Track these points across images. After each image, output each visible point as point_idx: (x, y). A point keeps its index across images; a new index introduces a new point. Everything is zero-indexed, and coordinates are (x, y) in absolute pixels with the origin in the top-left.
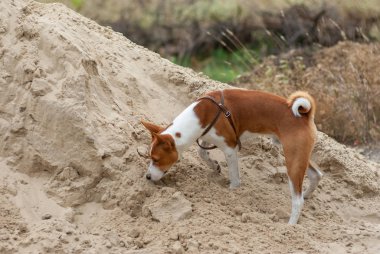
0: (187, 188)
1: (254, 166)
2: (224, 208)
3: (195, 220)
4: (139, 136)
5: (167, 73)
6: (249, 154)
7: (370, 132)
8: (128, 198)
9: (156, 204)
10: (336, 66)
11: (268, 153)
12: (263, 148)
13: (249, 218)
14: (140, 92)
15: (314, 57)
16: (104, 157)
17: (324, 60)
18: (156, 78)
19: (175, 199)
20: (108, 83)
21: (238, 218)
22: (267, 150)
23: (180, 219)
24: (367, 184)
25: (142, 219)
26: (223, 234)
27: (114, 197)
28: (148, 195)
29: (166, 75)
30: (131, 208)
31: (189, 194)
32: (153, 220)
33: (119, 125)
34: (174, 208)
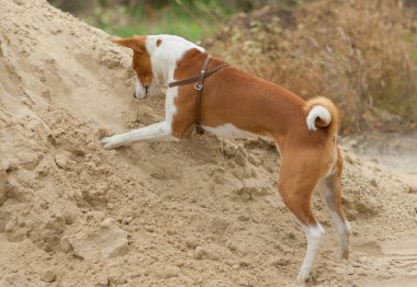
0: (121, 211)
1: (213, 178)
2: (171, 238)
3: (133, 257)
4: (57, 140)
5: (97, 52)
6: (207, 162)
7: (365, 116)
8: (42, 226)
9: (79, 236)
10: (322, 26)
11: (233, 161)
12: (225, 153)
13: (204, 253)
14: (60, 79)
15: (294, 15)
16: (9, 171)
17: (306, 19)
18: (83, 59)
19: (105, 228)
20: (17, 67)
21: (190, 253)
22: (229, 157)
23: (112, 256)
24: (363, 202)
25: (60, 254)
26: (169, 277)
27: (23, 225)
28: (69, 222)
29: (96, 55)
30: (46, 240)
31: (125, 219)
32: (75, 256)
33: (30, 125)
34: (104, 241)
